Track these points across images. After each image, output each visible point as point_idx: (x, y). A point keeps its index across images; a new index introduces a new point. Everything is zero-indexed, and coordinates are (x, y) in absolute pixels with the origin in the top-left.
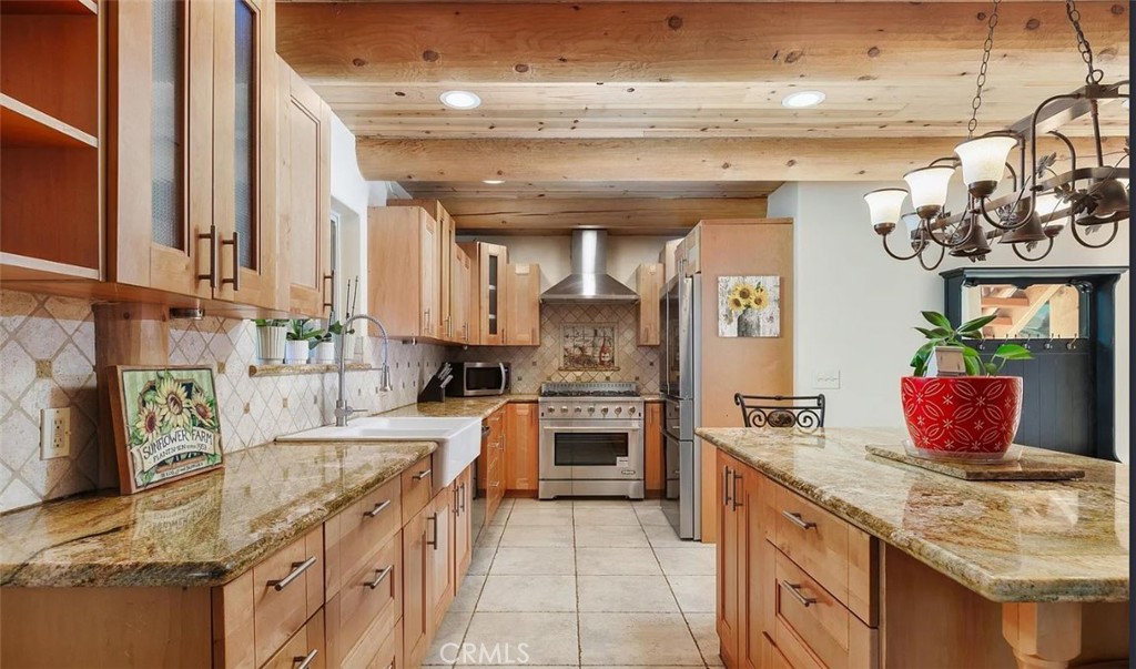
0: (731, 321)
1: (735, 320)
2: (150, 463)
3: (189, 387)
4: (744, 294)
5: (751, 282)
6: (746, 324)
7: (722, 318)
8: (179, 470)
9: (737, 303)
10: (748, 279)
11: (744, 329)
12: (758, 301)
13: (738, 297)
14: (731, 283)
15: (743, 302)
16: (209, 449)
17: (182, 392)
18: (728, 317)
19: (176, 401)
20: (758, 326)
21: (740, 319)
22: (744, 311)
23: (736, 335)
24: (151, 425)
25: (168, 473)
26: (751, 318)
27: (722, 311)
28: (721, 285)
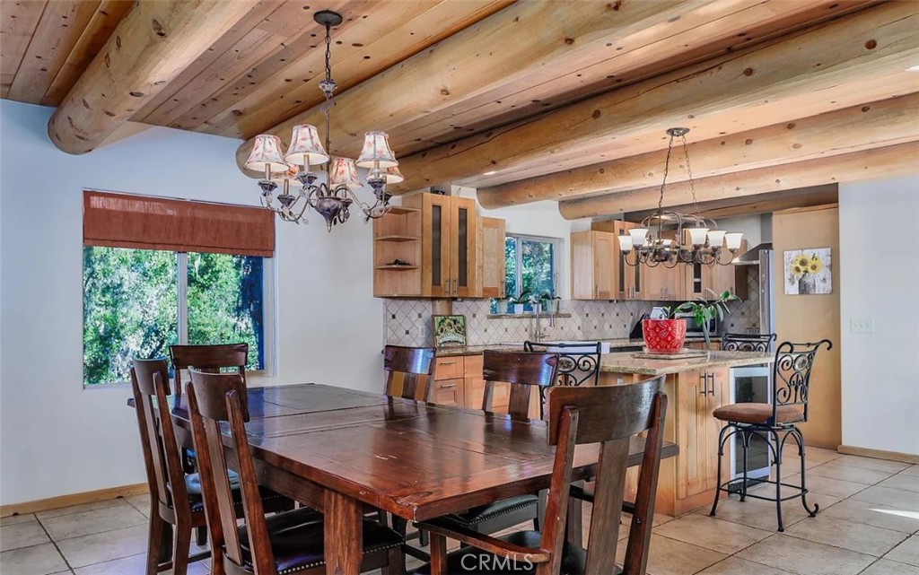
0: (793, 283)
1: (797, 282)
2: (441, 341)
3: (455, 321)
4: (803, 263)
5: (808, 254)
6: (805, 285)
7: (787, 281)
8: (450, 345)
9: (798, 270)
10: (806, 252)
11: (804, 288)
12: (814, 268)
13: (798, 265)
14: (793, 256)
15: (802, 268)
16: (461, 340)
17: (452, 323)
18: (792, 280)
19: (450, 325)
20: (814, 286)
21: (800, 282)
22: (803, 276)
23: (797, 293)
24: (442, 331)
25: (446, 345)
26: (809, 280)
27: (787, 276)
28: (786, 257)
